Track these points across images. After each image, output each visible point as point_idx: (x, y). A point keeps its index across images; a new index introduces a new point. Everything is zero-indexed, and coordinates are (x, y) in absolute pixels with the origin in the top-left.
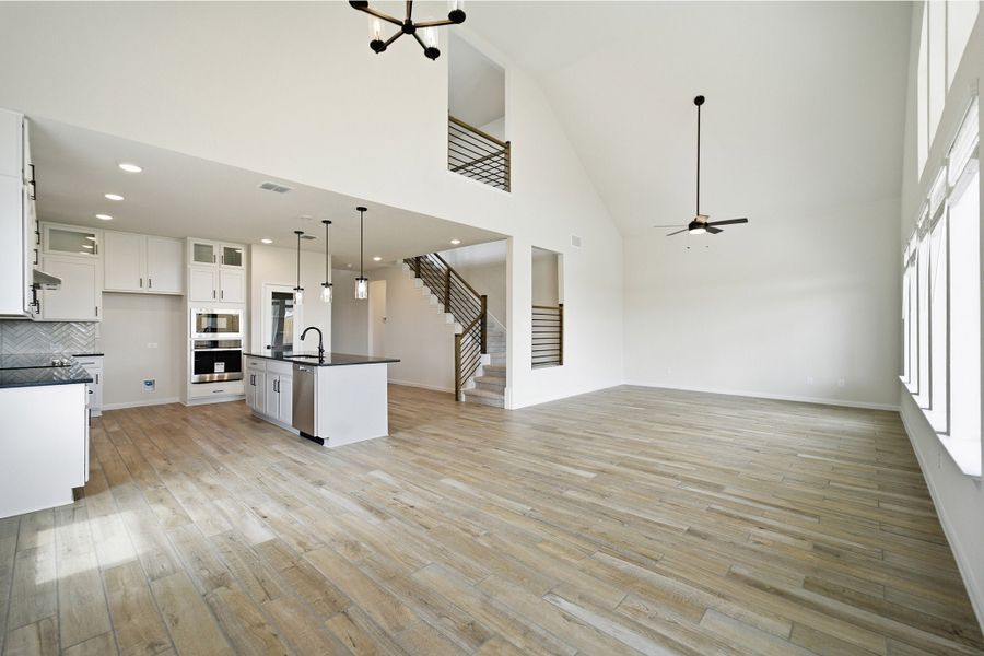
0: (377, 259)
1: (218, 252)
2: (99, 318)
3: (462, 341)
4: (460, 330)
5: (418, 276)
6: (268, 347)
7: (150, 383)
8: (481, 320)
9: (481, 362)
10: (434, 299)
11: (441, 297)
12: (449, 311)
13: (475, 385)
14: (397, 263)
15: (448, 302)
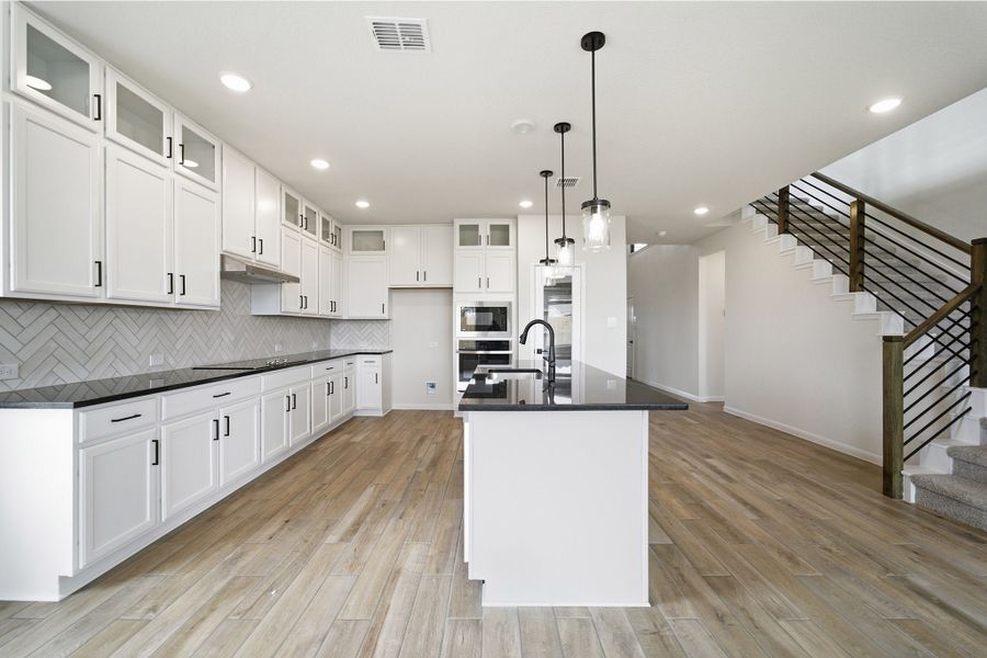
0: (701, 211)
1: (484, 232)
2: (385, 316)
3: (907, 354)
4: (895, 326)
5: (784, 230)
6: (539, 352)
7: (433, 386)
8: (972, 302)
9: (970, 408)
10: (824, 268)
11: (840, 263)
12: (863, 288)
13: (954, 468)
14: (743, 217)
15: (859, 269)
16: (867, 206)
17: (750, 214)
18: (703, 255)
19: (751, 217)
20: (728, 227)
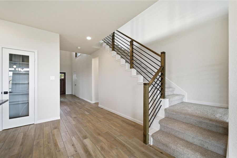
0: (89, 38)
5: (113, 50)
8: (161, 72)
9: (161, 105)
10: (123, 61)
11: (128, 60)
12: (133, 67)
13: (160, 127)
14: (103, 46)
15: (132, 62)
16: (134, 42)
17: (105, 45)
18: (93, 58)
19: (105, 46)
20: (100, 49)
